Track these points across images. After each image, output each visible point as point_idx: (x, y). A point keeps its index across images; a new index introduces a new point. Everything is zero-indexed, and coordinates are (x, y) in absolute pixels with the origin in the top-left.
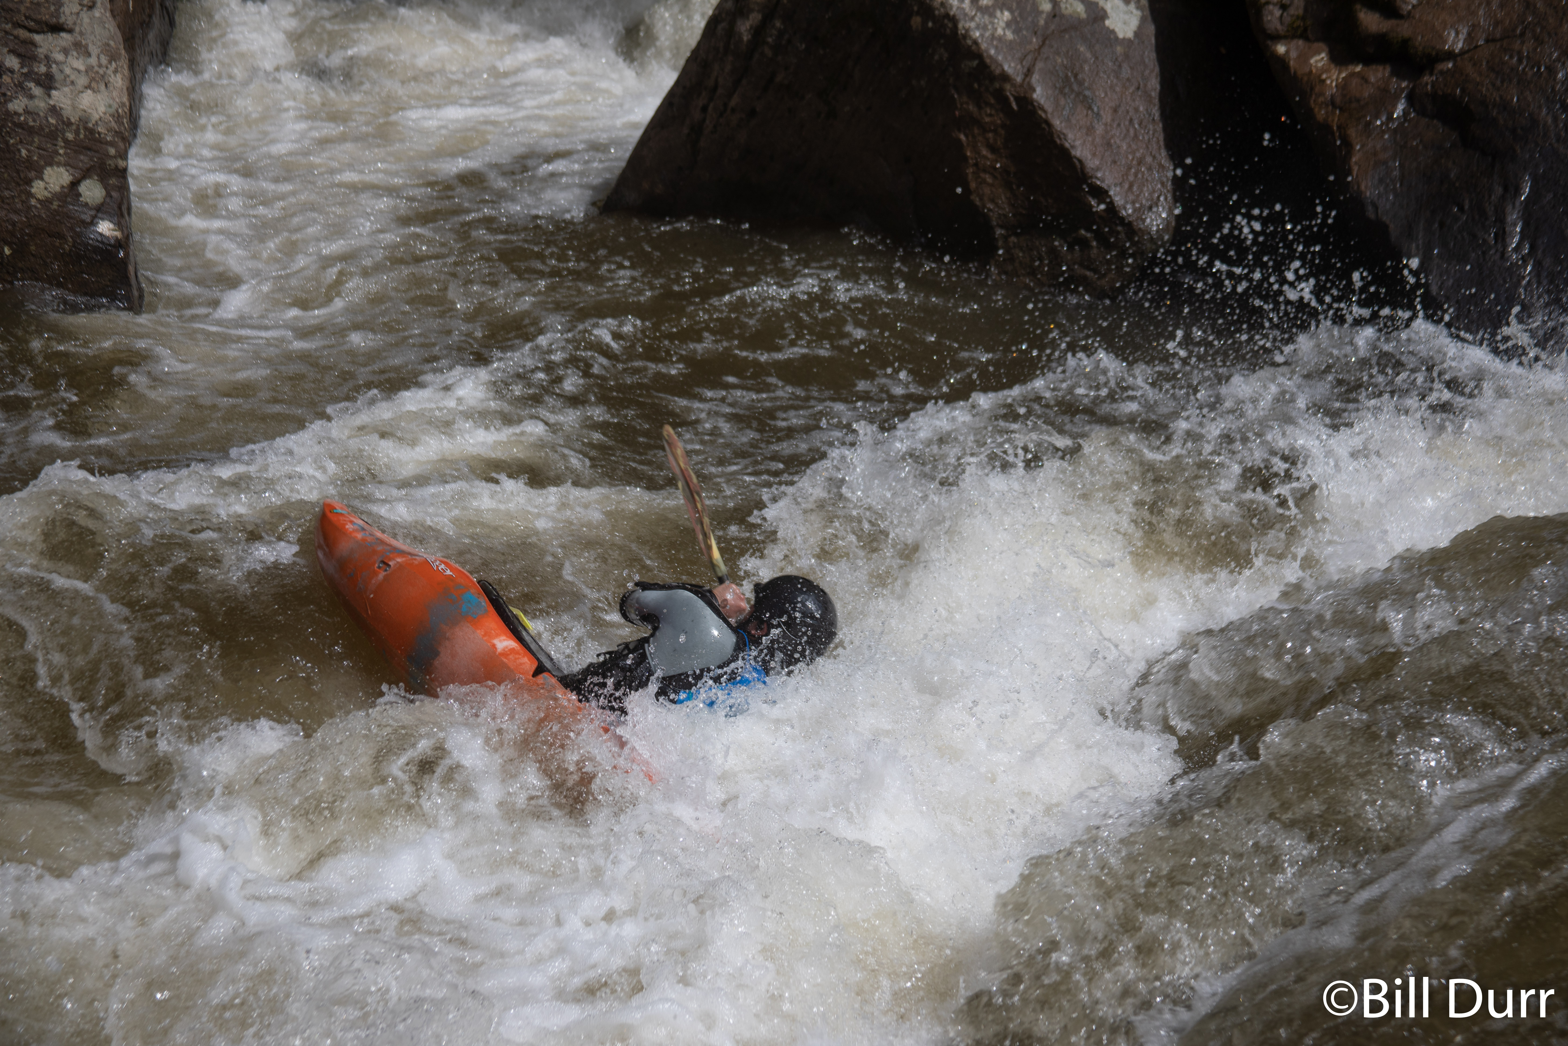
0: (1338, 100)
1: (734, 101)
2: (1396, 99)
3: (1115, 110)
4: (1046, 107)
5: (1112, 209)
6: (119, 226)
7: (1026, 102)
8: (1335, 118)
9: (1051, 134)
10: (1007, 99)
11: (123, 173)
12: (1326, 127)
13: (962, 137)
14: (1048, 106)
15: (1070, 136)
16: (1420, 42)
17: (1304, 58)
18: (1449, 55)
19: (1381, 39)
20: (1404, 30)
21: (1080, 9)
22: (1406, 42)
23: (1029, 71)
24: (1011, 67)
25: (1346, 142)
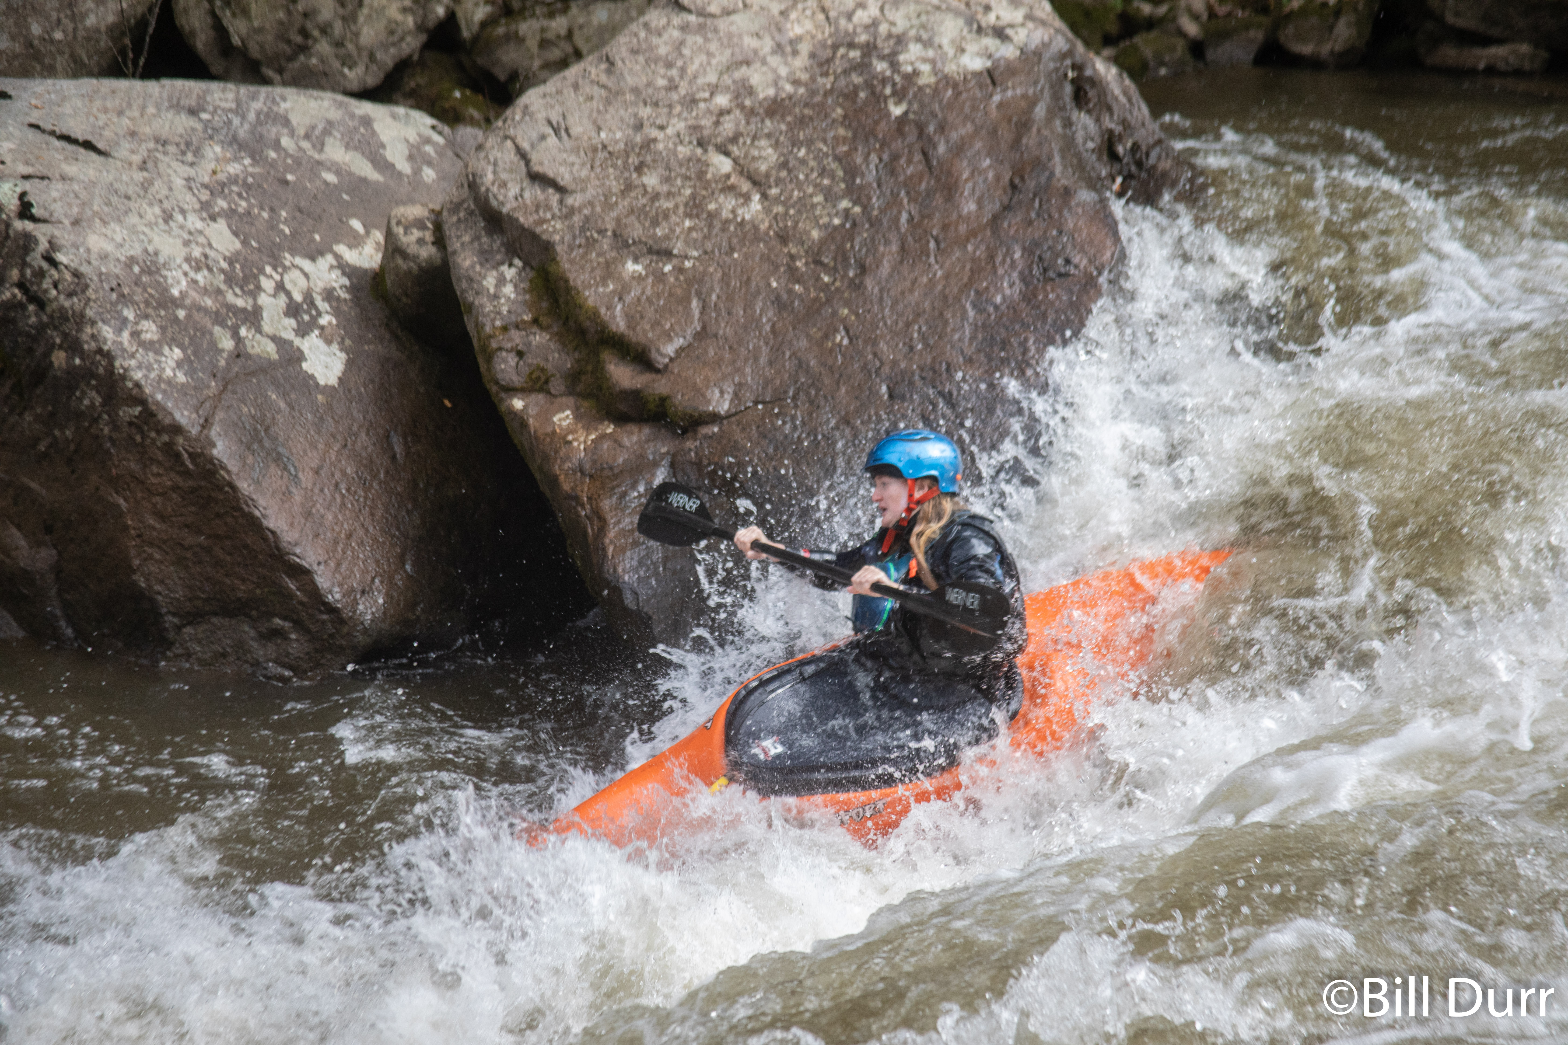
0: (587, 467)
2: (655, 463)
3: (317, 472)
4: (229, 467)
5: (315, 594)
7: (203, 459)
8: (585, 488)
9: (237, 499)
10: (178, 455)
12: (574, 498)
13: (122, 502)
14: (233, 465)
15: (262, 502)
16: (681, 400)
17: (546, 416)
18: (714, 418)
19: (635, 395)
20: (661, 386)
21: (271, 348)
22: (663, 400)
23: (206, 424)
24: (184, 416)
25: (598, 516)
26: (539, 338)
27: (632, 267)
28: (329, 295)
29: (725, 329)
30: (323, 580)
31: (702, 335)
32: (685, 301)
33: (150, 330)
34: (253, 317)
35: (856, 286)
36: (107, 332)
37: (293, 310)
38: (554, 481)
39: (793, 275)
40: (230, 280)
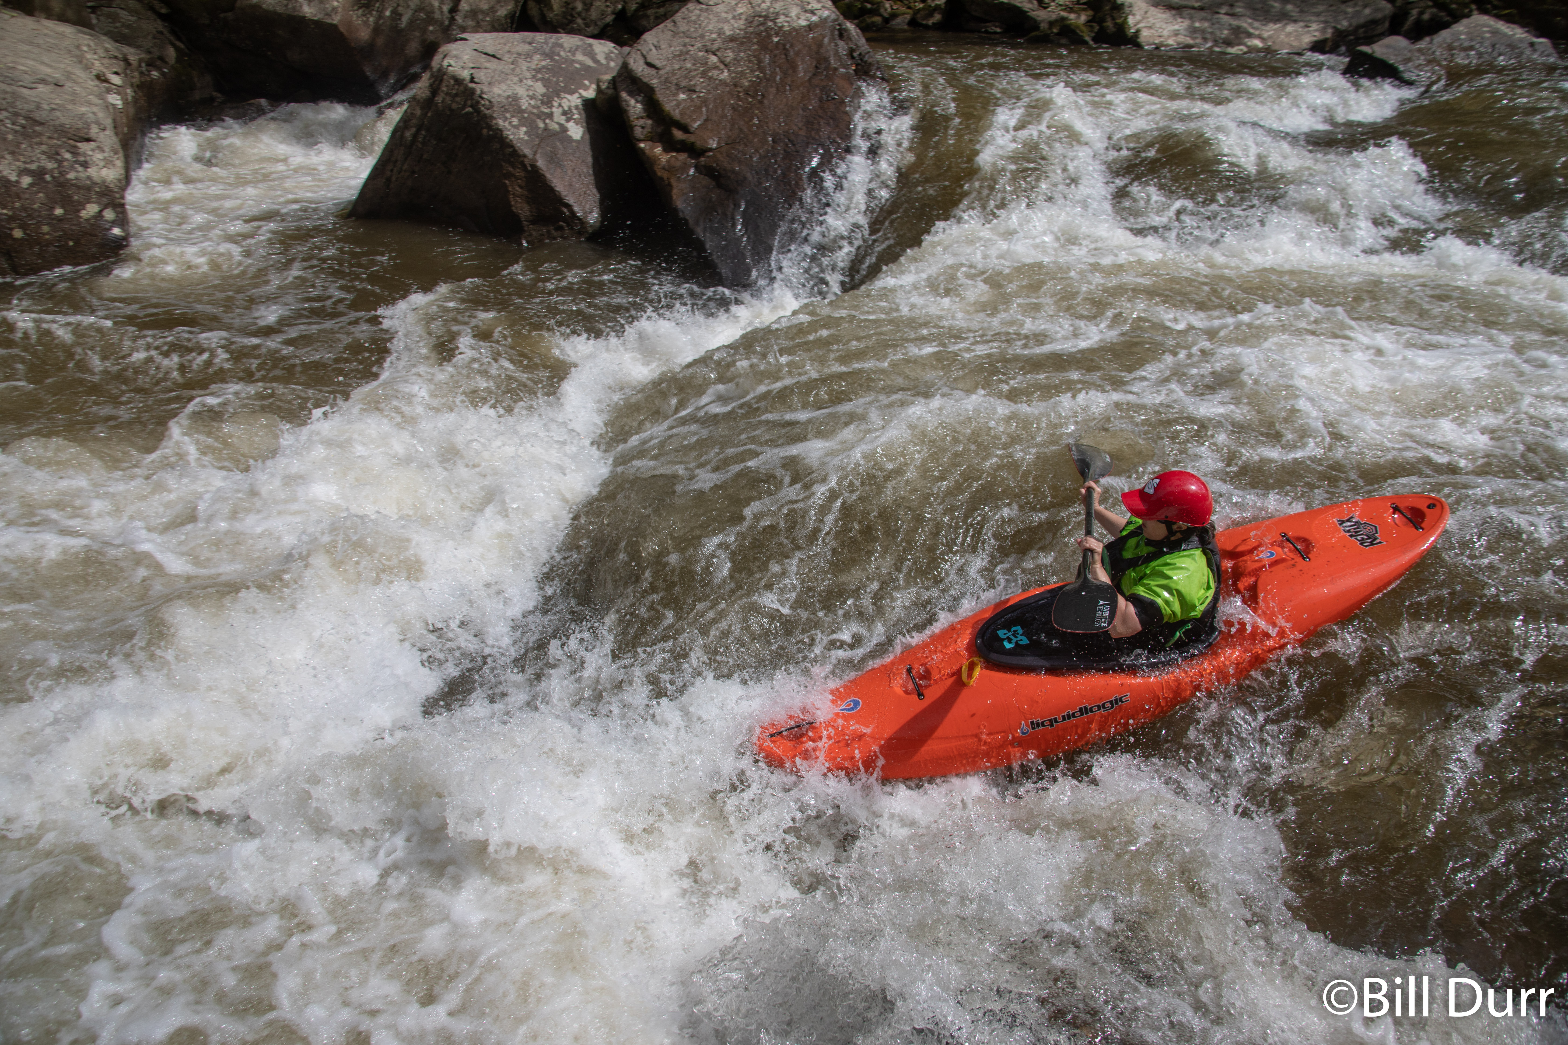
0: (666, 168)
1: (405, 167)
2: (689, 167)
3: (573, 171)
5: (573, 213)
6: (123, 230)
7: (534, 166)
8: (665, 175)
9: (546, 181)
10: (526, 165)
11: (123, 205)
12: (661, 179)
13: (507, 182)
14: (544, 169)
15: (554, 181)
16: (699, 144)
17: (652, 149)
18: (711, 150)
19: (683, 142)
20: (691, 138)
21: (557, 127)
22: (693, 144)
23: (535, 153)
24: (527, 151)
25: (670, 185)
26: (650, 122)
27: (682, 96)
28: (577, 107)
29: (715, 118)
30: (576, 208)
31: (706, 120)
32: (700, 108)
33: (515, 121)
34: (550, 116)
35: (761, 102)
36: (501, 122)
37: (565, 113)
38: (655, 173)
39: (738, 97)
40: (543, 103)
